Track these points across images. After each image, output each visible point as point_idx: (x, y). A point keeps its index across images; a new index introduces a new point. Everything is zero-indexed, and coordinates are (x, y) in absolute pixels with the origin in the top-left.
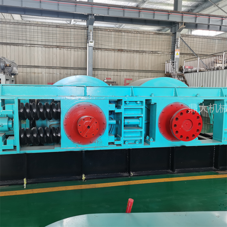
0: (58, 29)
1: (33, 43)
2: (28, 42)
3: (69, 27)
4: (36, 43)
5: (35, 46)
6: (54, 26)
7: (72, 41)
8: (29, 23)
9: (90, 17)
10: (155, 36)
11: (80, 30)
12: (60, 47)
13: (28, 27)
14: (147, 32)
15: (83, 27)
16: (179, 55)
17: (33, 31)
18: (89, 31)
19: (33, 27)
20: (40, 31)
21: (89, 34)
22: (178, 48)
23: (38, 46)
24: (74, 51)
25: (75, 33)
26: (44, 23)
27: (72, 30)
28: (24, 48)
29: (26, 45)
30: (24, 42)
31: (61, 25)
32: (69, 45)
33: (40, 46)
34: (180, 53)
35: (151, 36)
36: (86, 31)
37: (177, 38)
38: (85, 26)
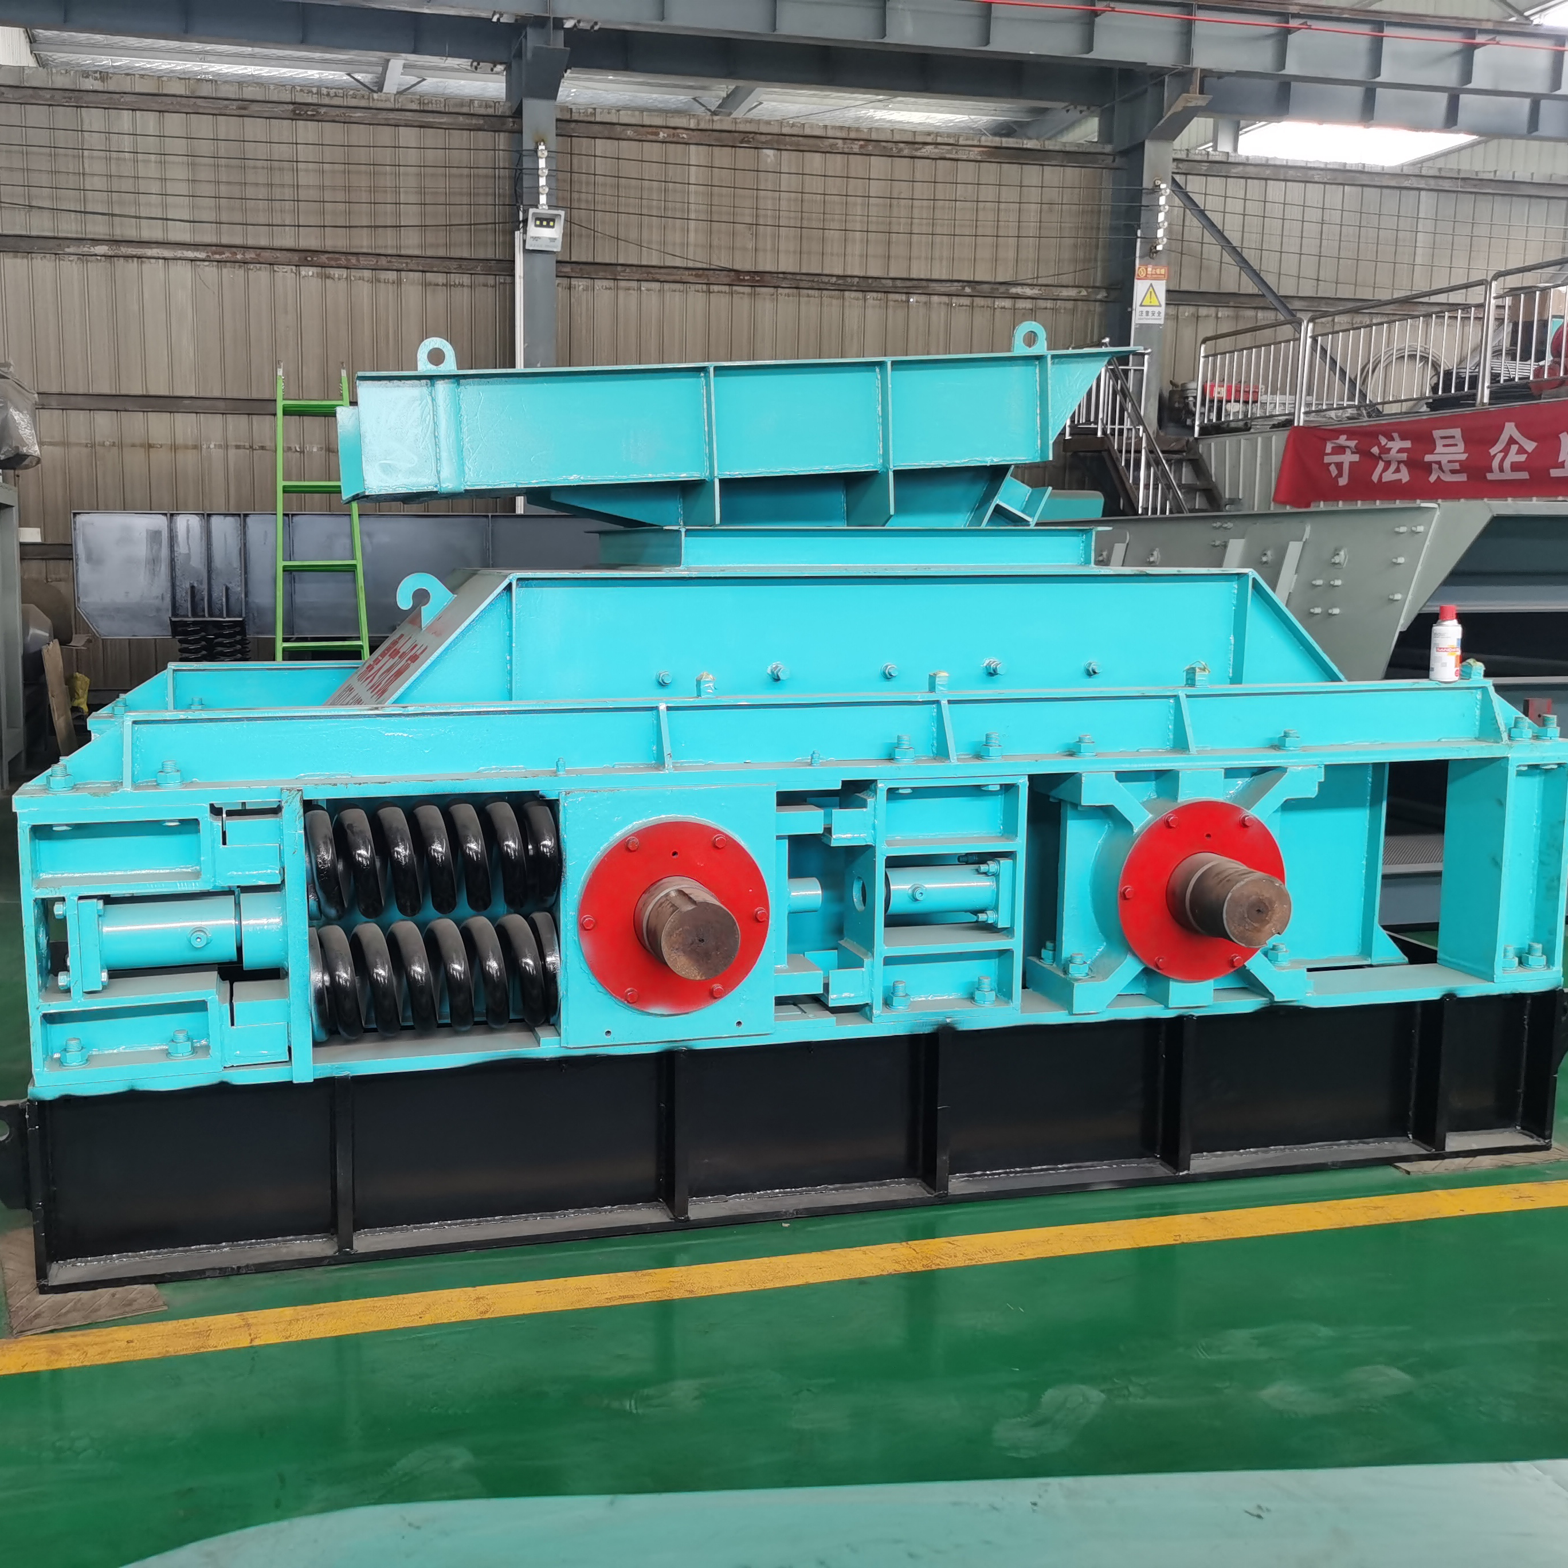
0: (307, 130)
1: (131, 234)
2: (98, 228)
3: (383, 115)
4: (151, 231)
5: (149, 252)
6: (278, 110)
7: (410, 216)
8: (98, 86)
9: (533, 40)
10: (990, 171)
11: (460, 139)
12: (324, 258)
13: (94, 118)
14: (937, 144)
15: (483, 111)
16: (1162, 309)
17: (127, 143)
18: (528, 144)
19: (126, 115)
20: (179, 146)
21: (527, 163)
22: (1151, 252)
23: (167, 253)
24: (426, 284)
25: (431, 156)
26: (206, 90)
27: (408, 136)
28: (71, 268)
29: (85, 249)
30: (69, 226)
31: (326, 101)
32: (387, 242)
33: (179, 253)
34: (1168, 291)
35: (966, 172)
36: (502, 140)
37: (1147, 183)
38: (496, 103)
